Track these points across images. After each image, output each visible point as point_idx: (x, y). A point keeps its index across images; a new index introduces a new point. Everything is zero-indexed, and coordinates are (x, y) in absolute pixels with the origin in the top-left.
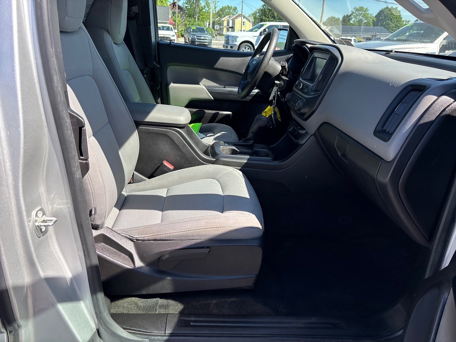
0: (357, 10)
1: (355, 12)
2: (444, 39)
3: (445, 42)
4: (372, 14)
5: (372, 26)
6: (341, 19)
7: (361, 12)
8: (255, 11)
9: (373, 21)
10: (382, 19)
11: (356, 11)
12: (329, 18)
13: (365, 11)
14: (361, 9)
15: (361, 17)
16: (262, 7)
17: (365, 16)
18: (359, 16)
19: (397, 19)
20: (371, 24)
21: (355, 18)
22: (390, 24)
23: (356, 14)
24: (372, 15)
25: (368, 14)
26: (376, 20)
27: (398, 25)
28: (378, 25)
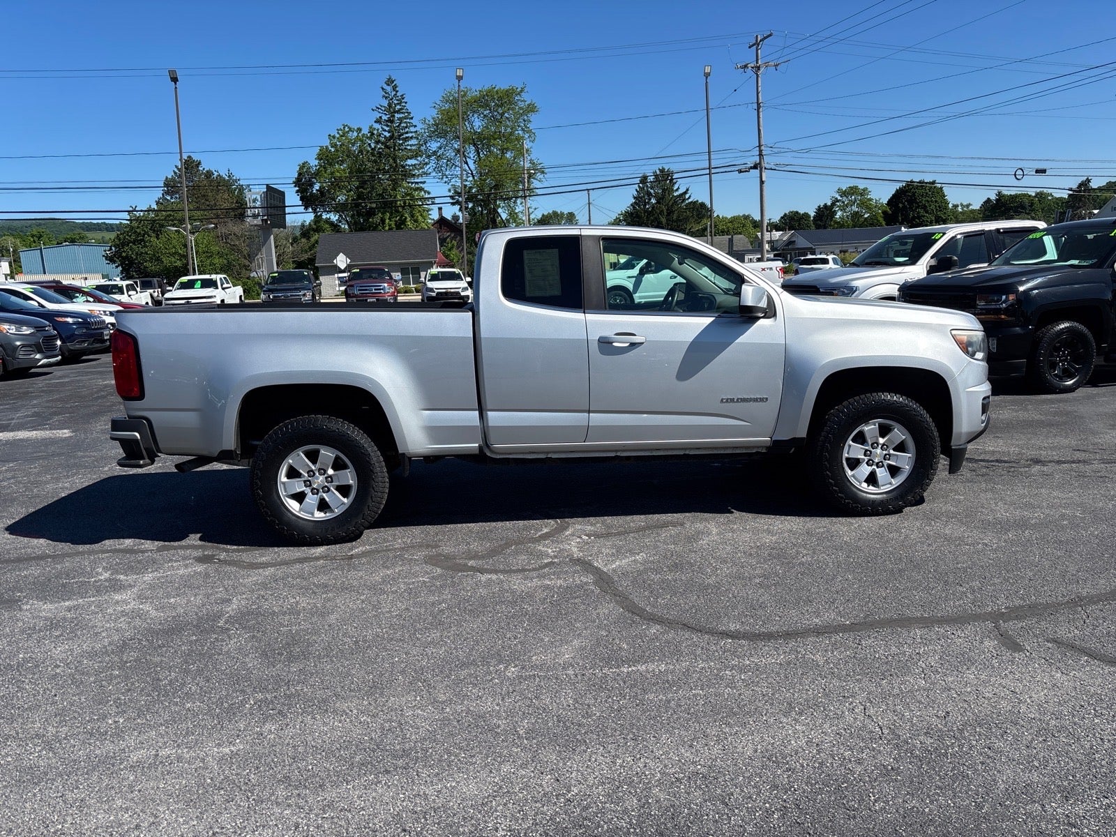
0: (844, 194)
1: (839, 198)
2: (932, 257)
3: (933, 262)
4: (880, 199)
5: (884, 223)
6: (812, 214)
7: (853, 197)
8: (615, 218)
9: (884, 213)
10: (904, 207)
11: (841, 197)
12: (785, 214)
13: (862, 195)
14: (853, 190)
15: (855, 208)
16: (632, 207)
17: (866, 204)
18: (851, 206)
19: (937, 205)
20: (881, 220)
21: (842, 210)
22: (924, 216)
23: (843, 202)
24: (881, 201)
25: (871, 200)
26: (890, 212)
27: (941, 217)
28: (898, 222)
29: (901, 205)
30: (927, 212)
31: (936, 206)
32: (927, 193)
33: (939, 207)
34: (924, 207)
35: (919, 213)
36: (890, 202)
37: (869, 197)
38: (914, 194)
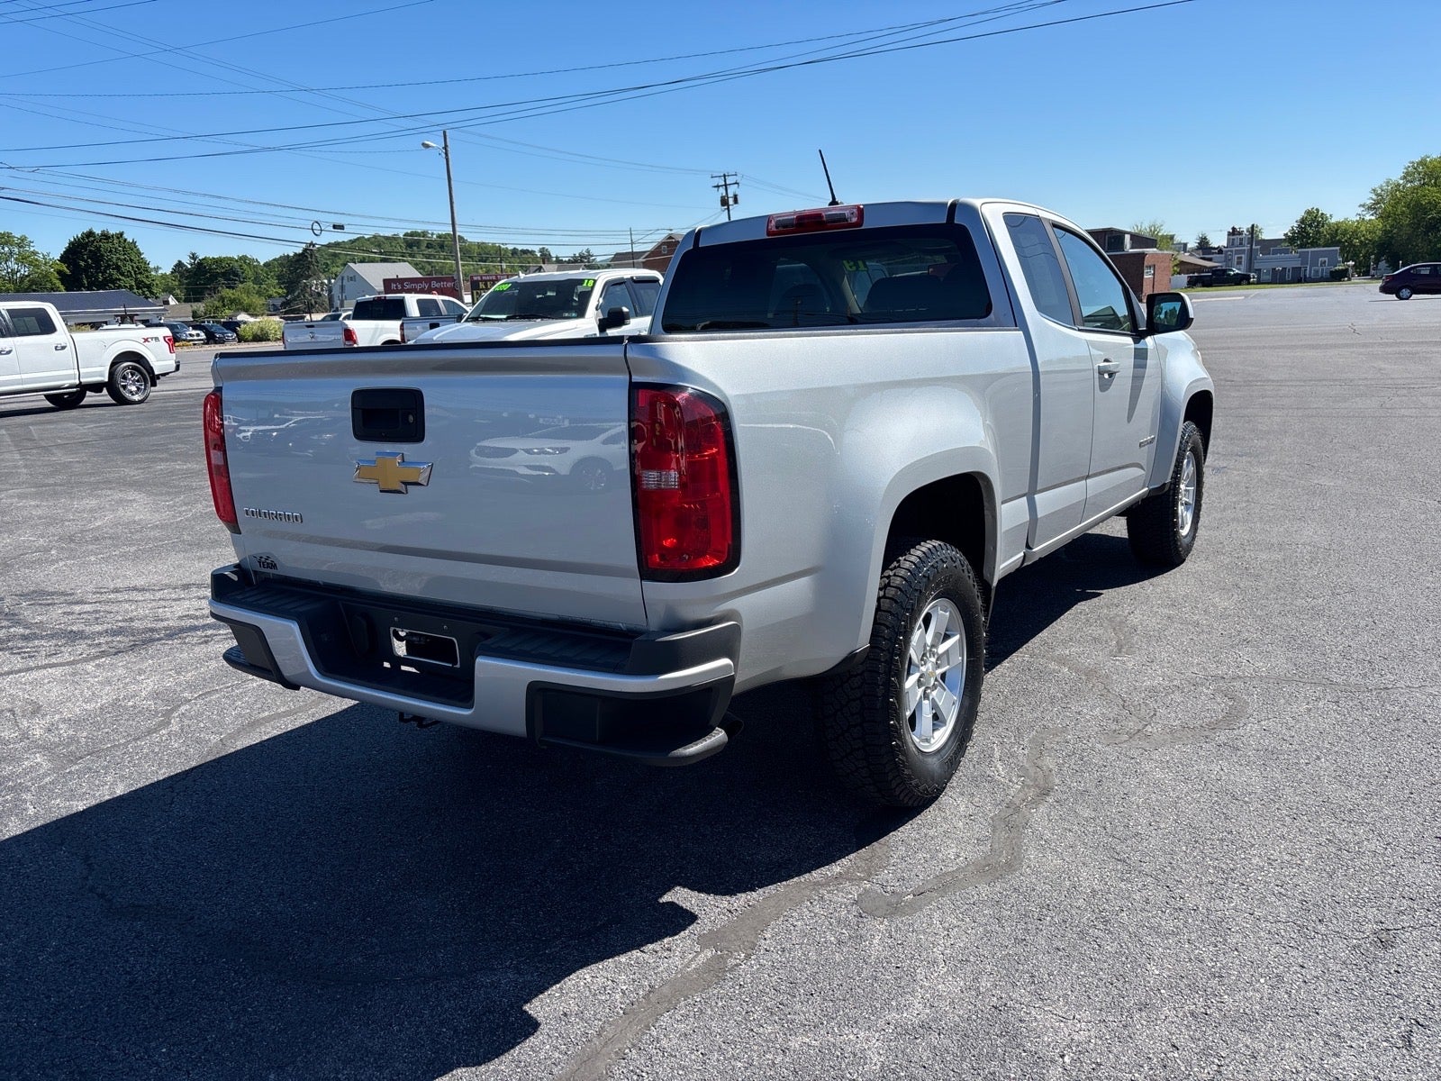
4: (48, 254)
5: (62, 287)
7: (6, 249)
9: (60, 272)
10: (88, 265)
13: (19, 246)
15: (13, 265)
17: (28, 259)
18: (7, 261)
19: (134, 265)
20: (57, 282)
22: (119, 280)
24: (50, 256)
25: (35, 253)
26: (68, 272)
27: (143, 281)
28: (83, 285)
29: (82, 263)
30: (122, 274)
31: (132, 267)
32: (116, 249)
33: (137, 267)
34: (118, 268)
35: (111, 275)
36: (64, 258)
37: (32, 249)
38: (98, 249)
